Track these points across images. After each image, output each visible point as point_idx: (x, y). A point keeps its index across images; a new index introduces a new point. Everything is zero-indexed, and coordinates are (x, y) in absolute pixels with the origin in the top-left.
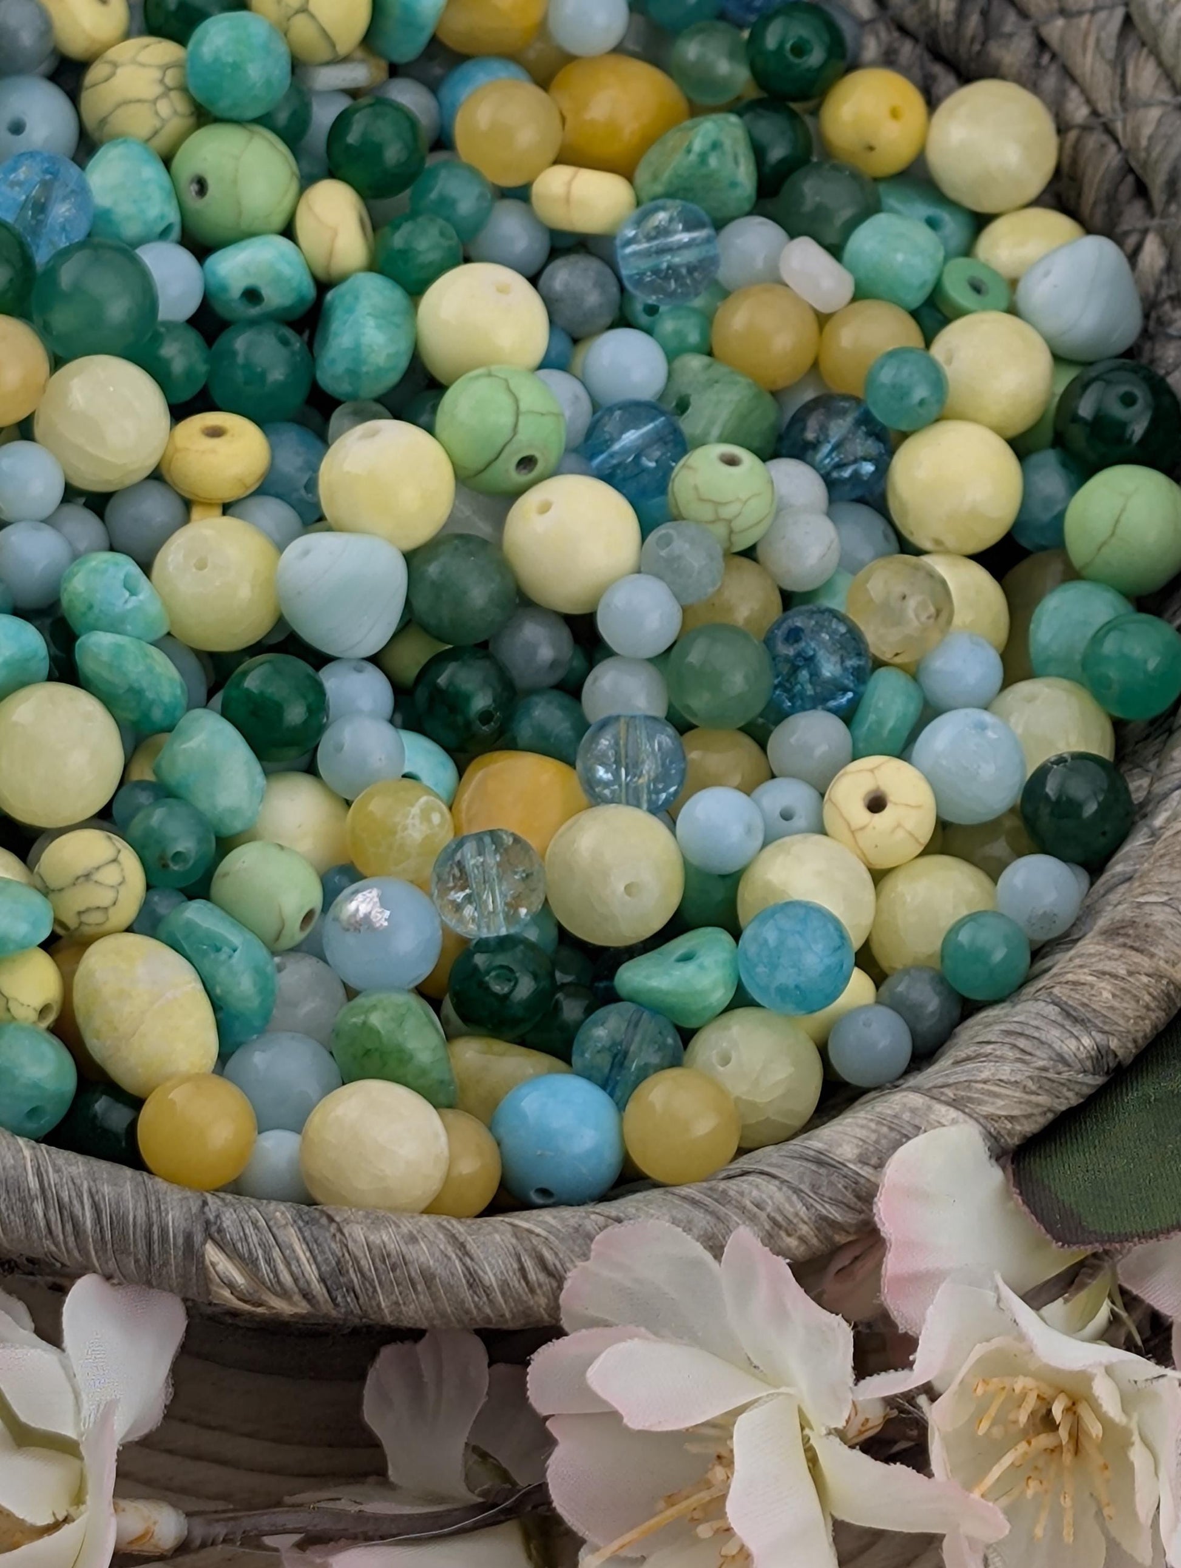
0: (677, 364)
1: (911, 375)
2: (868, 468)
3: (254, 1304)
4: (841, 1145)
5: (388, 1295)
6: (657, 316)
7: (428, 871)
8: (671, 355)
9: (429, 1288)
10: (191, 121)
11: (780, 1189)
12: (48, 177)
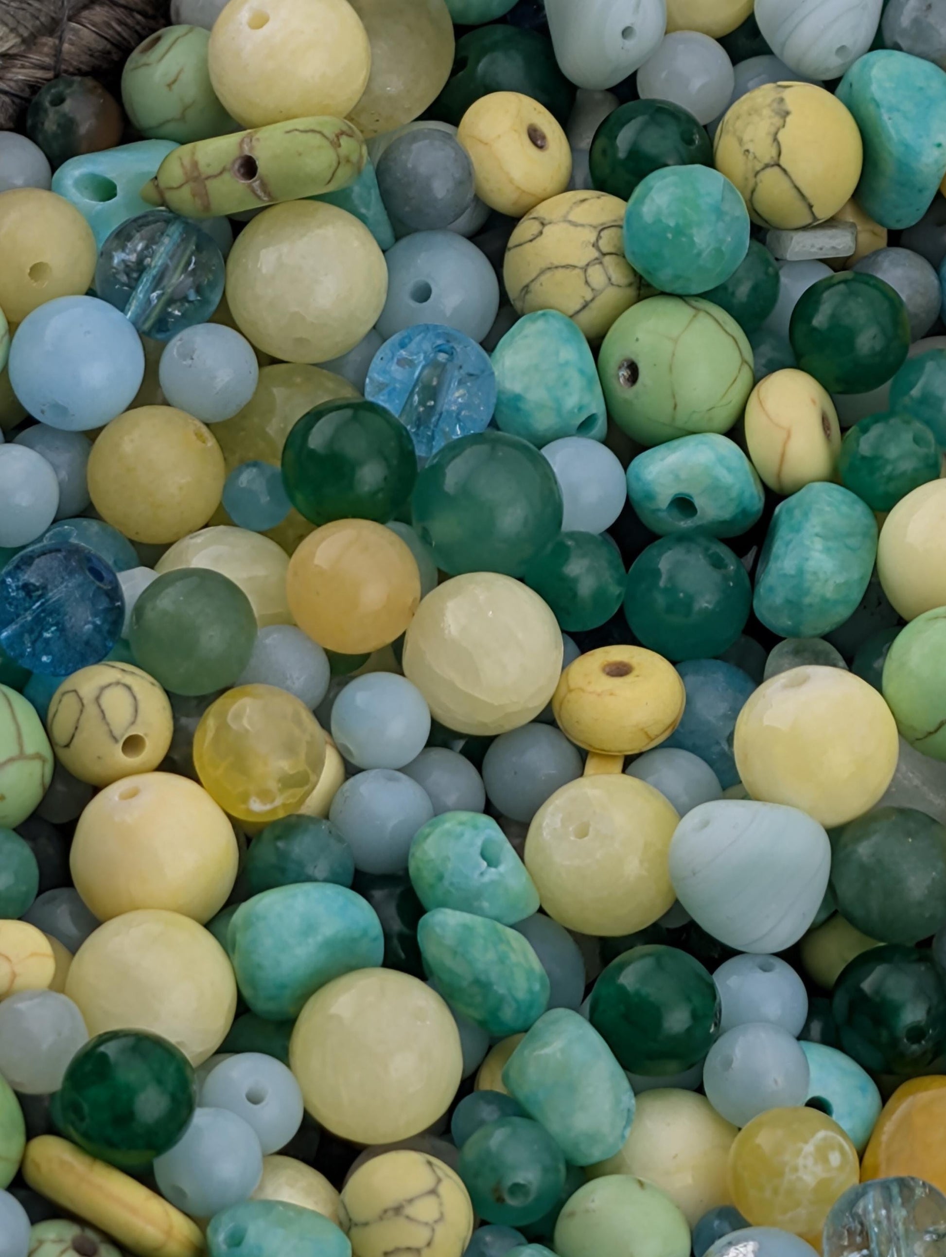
7: (822, 1224)
10: (631, 292)
12: (442, 357)
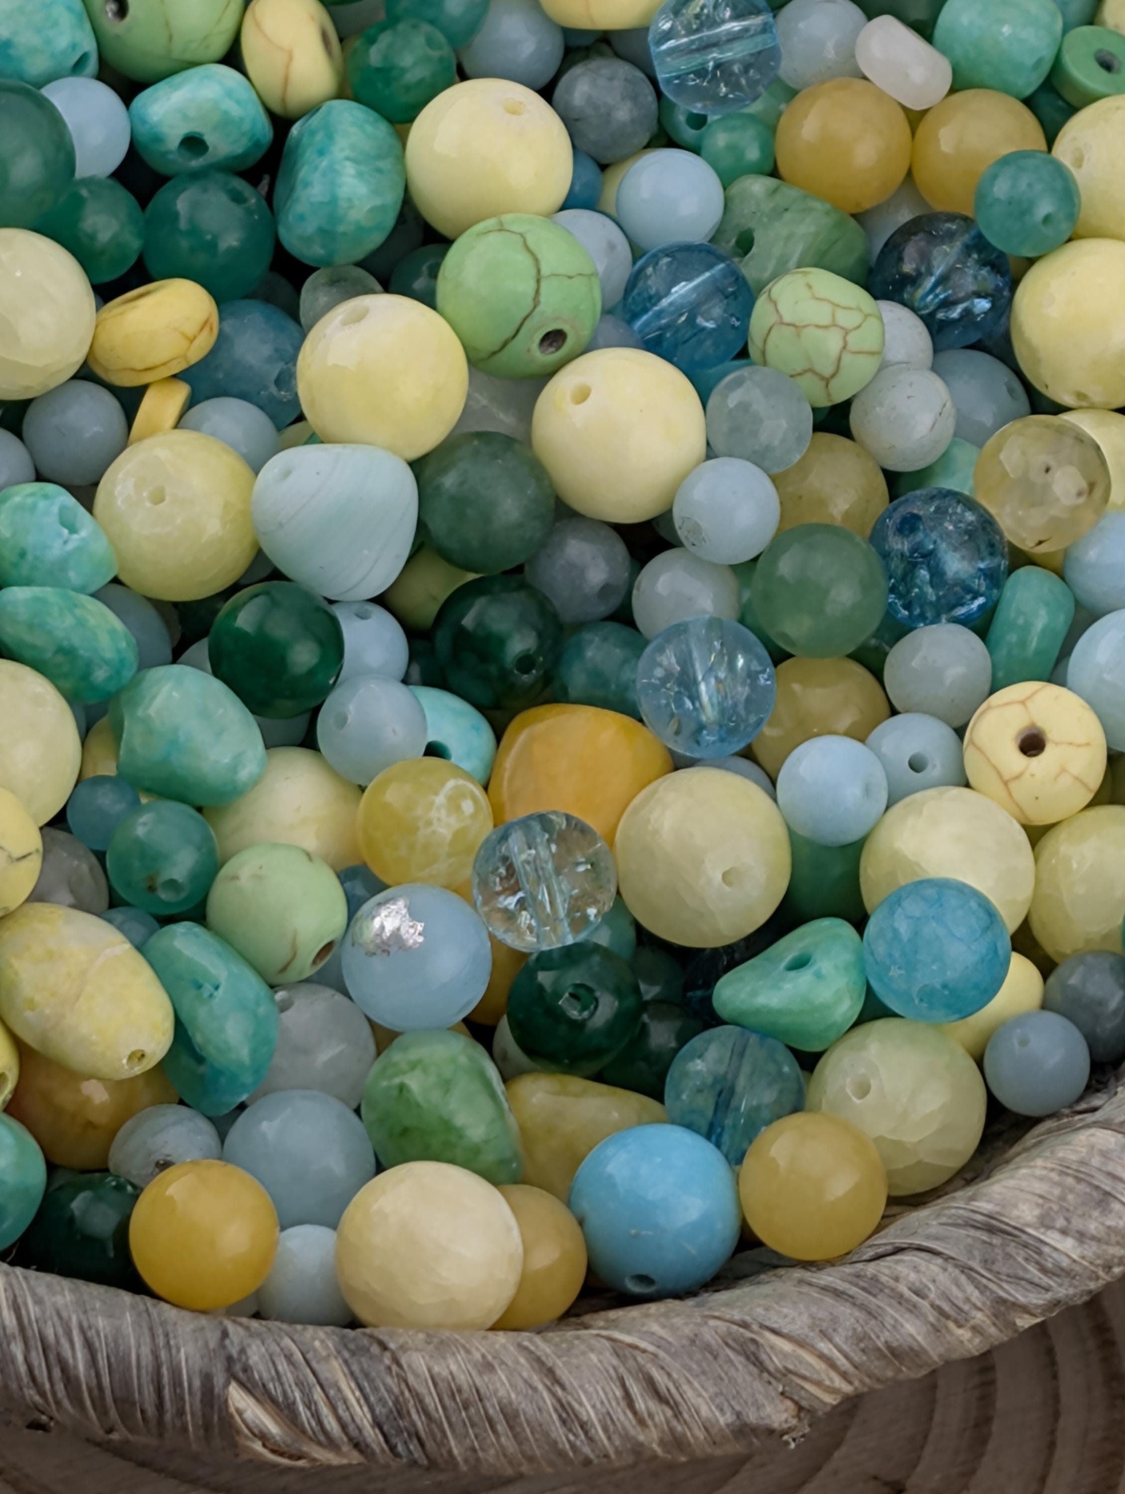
0: (735, 189)
1: (1030, 185)
2: (983, 305)
3: (291, 1457)
4: (1015, 1206)
5: (461, 1438)
6: (704, 129)
7: (467, 872)
8: (727, 179)
9: (511, 1428)
11: (945, 1270)
